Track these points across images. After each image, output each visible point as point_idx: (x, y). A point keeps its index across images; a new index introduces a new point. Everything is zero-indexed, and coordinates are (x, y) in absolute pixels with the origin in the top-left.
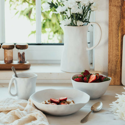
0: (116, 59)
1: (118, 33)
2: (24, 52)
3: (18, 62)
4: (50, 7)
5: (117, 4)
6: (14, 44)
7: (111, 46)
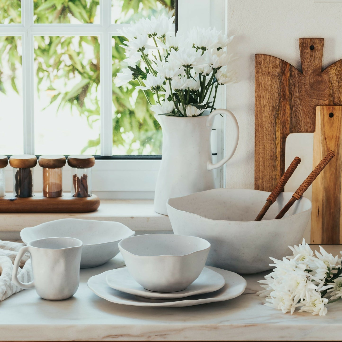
0: (272, 186)
1: (275, 132)
2: (85, 174)
3: (73, 196)
4: (132, 76)
5: (271, 70)
6: (63, 157)
7: (261, 159)
